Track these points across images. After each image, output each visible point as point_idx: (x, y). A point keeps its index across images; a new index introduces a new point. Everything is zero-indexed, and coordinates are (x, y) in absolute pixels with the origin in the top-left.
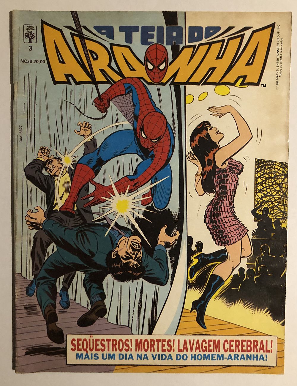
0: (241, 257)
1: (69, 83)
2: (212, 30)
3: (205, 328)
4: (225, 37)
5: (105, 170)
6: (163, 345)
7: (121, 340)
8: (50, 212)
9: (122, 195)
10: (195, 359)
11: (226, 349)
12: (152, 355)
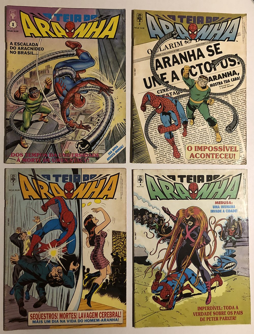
0: (107, 275)
1: (30, 199)
2: (93, 176)
3: (91, 307)
4: (99, 179)
5: (46, 237)
6: (72, 316)
7: (53, 314)
8: (21, 256)
9: (53, 248)
10: (86, 322)
11: (100, 316)
12: (67, 320)
